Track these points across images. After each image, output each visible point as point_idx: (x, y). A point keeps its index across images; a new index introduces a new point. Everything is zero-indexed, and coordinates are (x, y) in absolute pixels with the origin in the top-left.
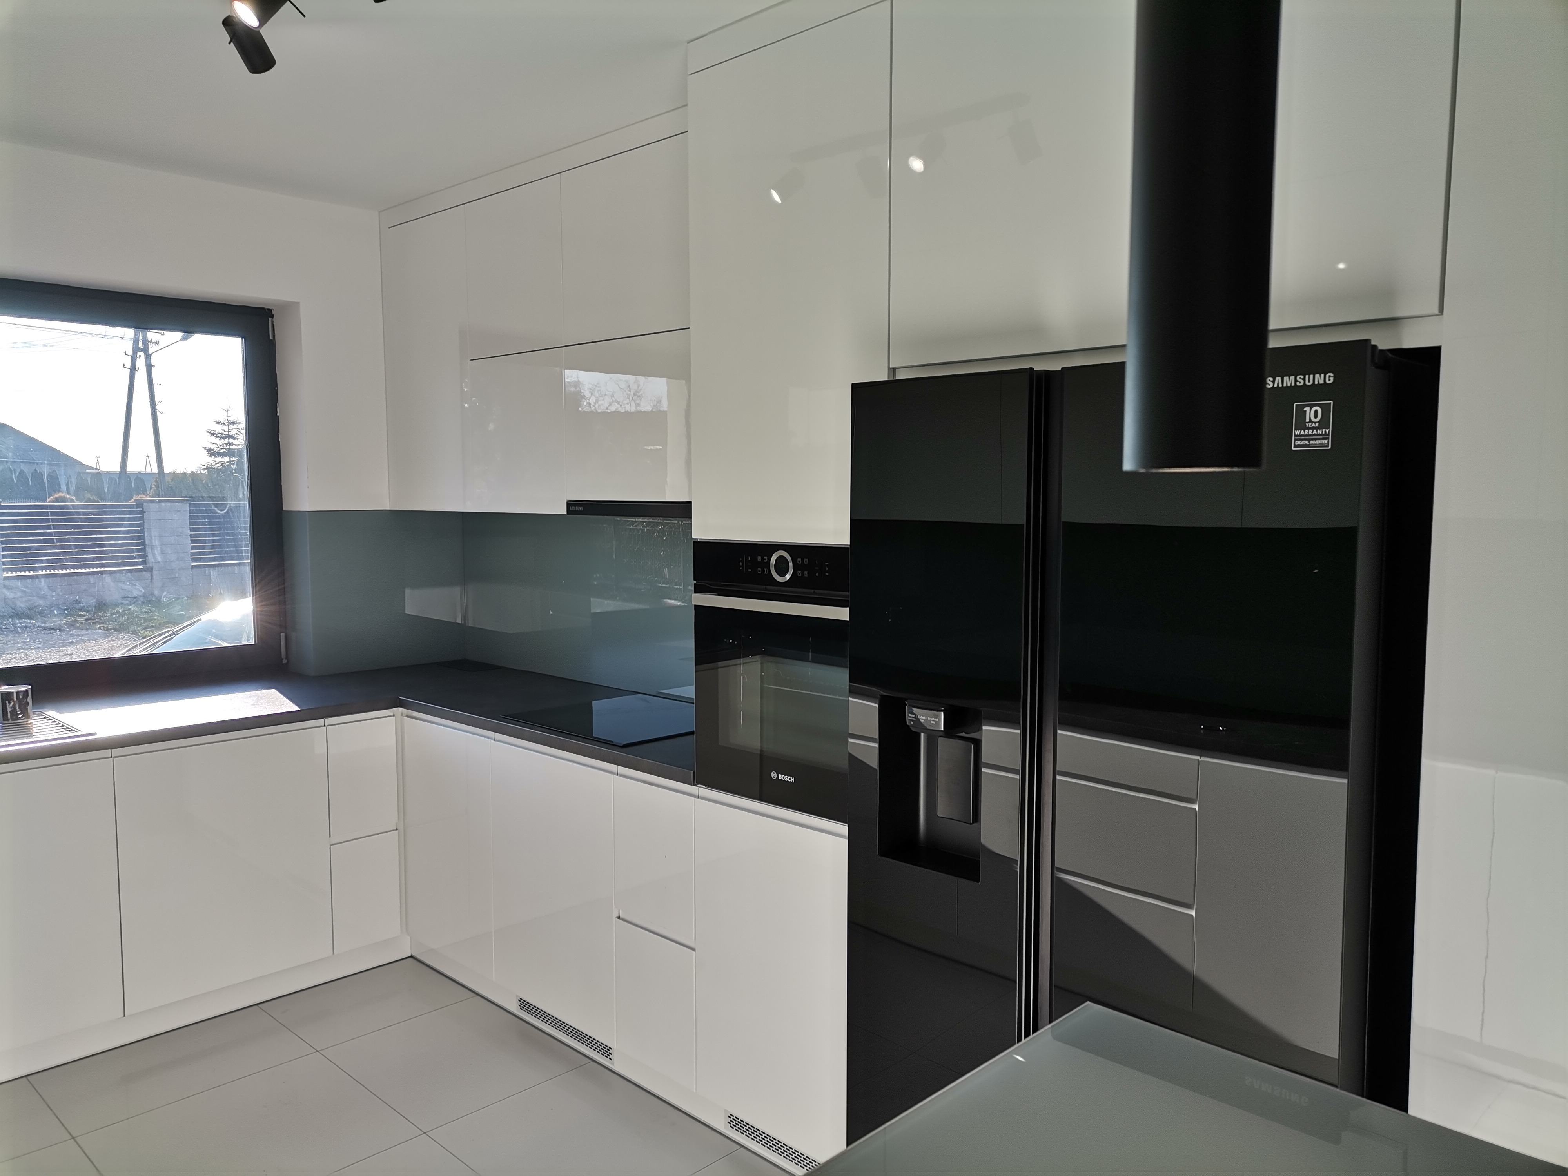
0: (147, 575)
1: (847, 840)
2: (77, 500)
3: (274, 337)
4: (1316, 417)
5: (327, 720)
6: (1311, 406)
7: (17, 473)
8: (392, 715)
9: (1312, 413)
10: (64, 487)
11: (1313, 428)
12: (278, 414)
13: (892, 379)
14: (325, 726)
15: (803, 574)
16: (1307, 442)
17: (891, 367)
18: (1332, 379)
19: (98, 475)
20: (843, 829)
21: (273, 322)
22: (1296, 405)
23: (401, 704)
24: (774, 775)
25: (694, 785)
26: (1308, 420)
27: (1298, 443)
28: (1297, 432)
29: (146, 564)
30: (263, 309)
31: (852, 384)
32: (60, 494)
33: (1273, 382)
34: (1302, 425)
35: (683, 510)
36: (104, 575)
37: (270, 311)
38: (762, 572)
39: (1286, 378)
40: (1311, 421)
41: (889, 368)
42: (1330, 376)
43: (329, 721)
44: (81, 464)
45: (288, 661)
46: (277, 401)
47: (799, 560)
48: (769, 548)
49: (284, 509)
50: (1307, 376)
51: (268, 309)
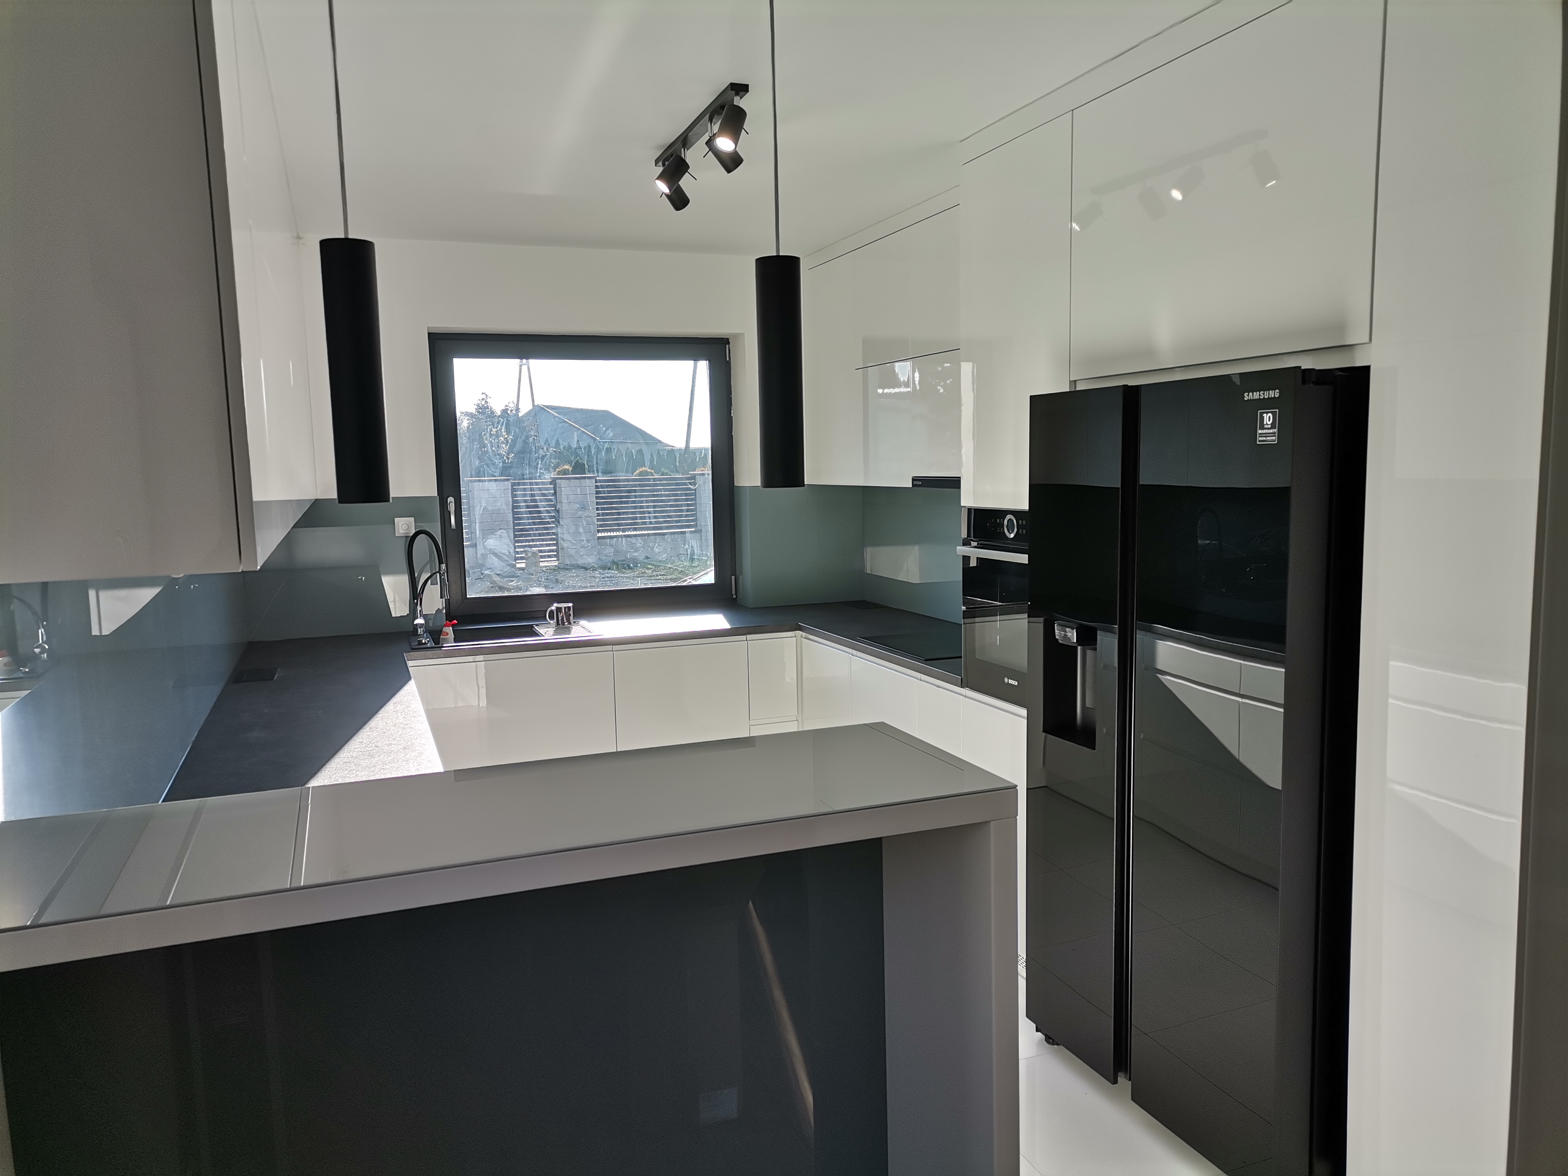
0: (697, 535)
1: (1026, 721)
2: (655, 473)
3: (730, 358)
4: (1269, 420)
5: (748, 636)
6: (1267, 413)
7: (616, 451)
8: (794, 636)
9: (1268, 418)
10: (647, 463)
11: (1268, 429)
12: (732, 415)
13: (1074, 390)
14: (747, 640)
15: (1022, 532)
16: (1264, 438)
17: (1071, 380)
18: (1278, 394)
19: (672, 452)
20: (1024, 712)
21: (729, 347)
22: (1260, 412)
23: (800, 628)
24: (1006, 680)
25: (962, 687)
26: (1265, 423)
27: (1261, 439)
28: (1260, 431)
29: (697, 527)
30: (723, 338)
31: (1031, 396)
32: (644, 469)
33: (1248, 395)
34: (1262, 428)
35: (954, 483)
36: (666, 536)
37: (728, 339)
38: (1000, 531)
39: (1255, 393)
40: (1267, 424)
41: (1070, 382)
42: (1277, 392)
43: (750, 637)
44: (660, 442)
45: (736, 596)
46: (731, 405)
47: (1020, 521)
48: (1002, 513)
49: (735, 485)
50: (1265, 392)
51: (726, 338)
